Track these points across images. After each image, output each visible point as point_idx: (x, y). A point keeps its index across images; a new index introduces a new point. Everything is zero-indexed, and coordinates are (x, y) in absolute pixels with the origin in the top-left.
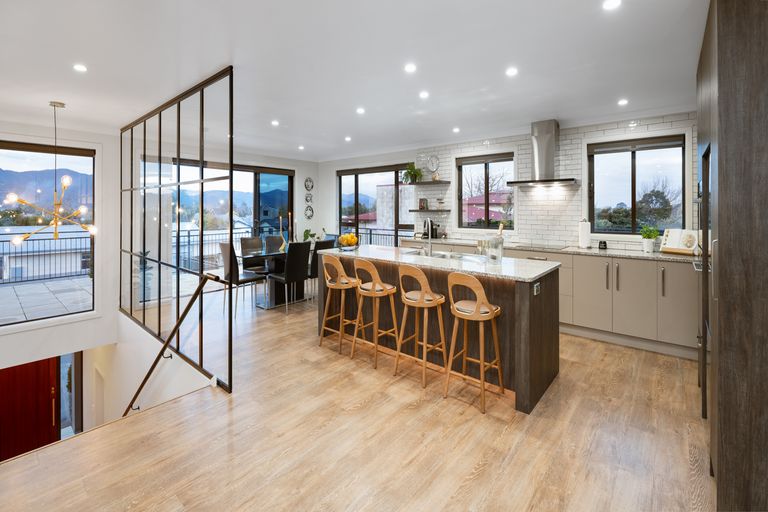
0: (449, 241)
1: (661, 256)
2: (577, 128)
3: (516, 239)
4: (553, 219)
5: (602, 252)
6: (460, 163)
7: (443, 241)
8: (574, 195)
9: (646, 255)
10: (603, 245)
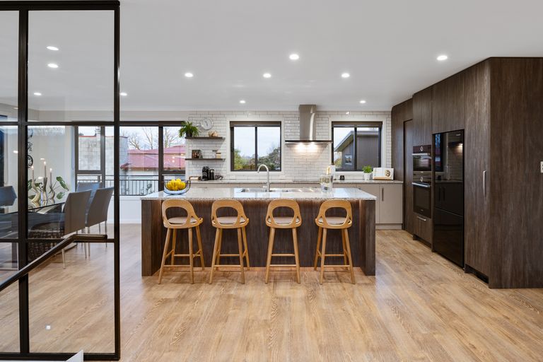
0: (224, 181)
1: (373, 181)
2: (326, 112)
3: (283, 177)
4: (309, 163)
5: (342, 181)
6: (233, 125)
7: (219, 181)
8: (323, 150)
9: (366, 181)
10: (342, 178)
